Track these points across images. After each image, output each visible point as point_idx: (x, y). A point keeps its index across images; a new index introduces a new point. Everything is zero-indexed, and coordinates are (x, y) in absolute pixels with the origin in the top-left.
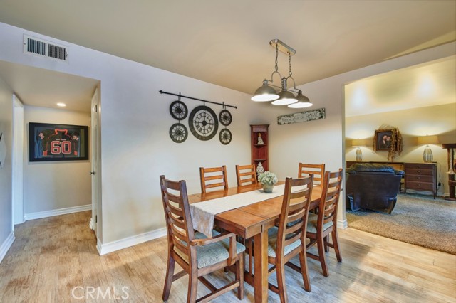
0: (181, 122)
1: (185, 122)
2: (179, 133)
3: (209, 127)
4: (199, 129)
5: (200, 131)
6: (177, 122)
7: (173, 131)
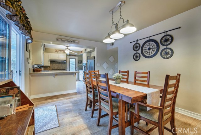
0: (138, 52)
1: (139, 52)
2: (137, 57)
3: (153, 50)
4: (146, 53)
5: (147, 54)
6: (136, 52)
7: (135, 56)
